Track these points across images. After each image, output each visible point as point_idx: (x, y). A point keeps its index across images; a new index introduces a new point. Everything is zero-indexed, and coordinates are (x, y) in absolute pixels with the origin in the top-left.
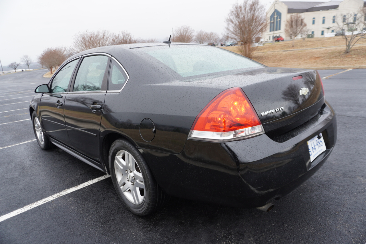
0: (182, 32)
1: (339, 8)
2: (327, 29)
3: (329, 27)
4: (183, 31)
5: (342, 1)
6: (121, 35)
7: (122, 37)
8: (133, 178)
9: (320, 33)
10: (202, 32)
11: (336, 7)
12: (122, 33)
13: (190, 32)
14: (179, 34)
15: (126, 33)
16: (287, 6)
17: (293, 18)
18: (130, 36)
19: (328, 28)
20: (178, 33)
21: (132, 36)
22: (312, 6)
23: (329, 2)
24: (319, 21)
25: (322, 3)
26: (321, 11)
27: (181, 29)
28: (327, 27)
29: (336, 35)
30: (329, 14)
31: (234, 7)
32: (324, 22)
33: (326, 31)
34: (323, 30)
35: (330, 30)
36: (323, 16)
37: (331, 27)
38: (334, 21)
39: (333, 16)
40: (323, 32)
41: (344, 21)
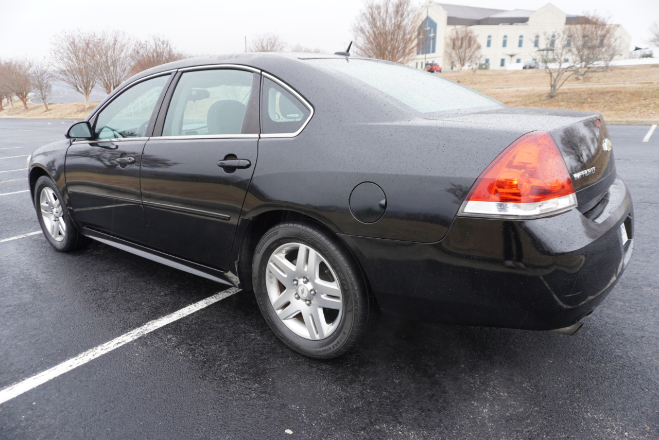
0: (264, 45)
1: (529, 22)
2: (510, 57)
3: (513, 54)
4: (267, 43)
5: (534, 11)
6: (152, 43)
7: (154, 47)
8: (313, 292)
9: (499, 62)
10: (300, 47)
11: (524, 20)
12: (154, 39)
13: (279, 45)
14: (259, 47)
15: (161, 40)
16: (446, 12)
17: (459, 33)
18: (168, 46)
19: (512, 56)
20: (257, 47)
21: (173, 46)
22: (487, 16)
23: (513, 11)
24: (497, 42)
25: (503, 11)
26: (501, 24)
27: (263, 40)
28: (510, 53)
29: (524, 68)
30: (513, 31)
31: (367, 5)
32: (504, 44)
33: (508, 60)
34: (503, 58)
35: (515, 59)
36: (504, 34)
37: (516, 53)
38: (520, 44)
39: (520, 35)
40: (503, 61)
41: (536, 44)
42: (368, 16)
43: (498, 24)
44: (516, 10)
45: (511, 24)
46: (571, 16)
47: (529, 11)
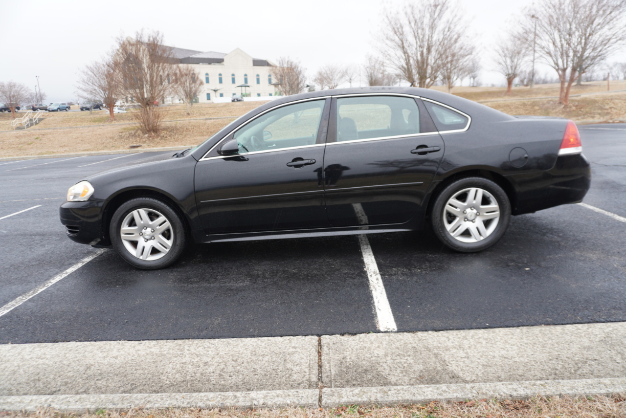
1: (224, 63)
2: (214, 92)
3: (216, 89)
5: (227, 54)
8: (478, 214)
9: (206, 96)
11: (220, 61)
19: (215, 91)
22: (187, 56)
25: (199, 52)
26: (201, 64)
28: (214, 89)
30: (213, 70)
32: (208, 81)
33: (212, 94)
34: (208, 92)
35: (218, 93)
36: (206, 72)
37: (218, 89)
38: (221, 81)
39: (219, 73)
40: (208, 95)
41: (233, 81)
43: (198, 63)
44: (211, 52)
45: (210, 64)
46: (256, 59)
47: (224, 54)
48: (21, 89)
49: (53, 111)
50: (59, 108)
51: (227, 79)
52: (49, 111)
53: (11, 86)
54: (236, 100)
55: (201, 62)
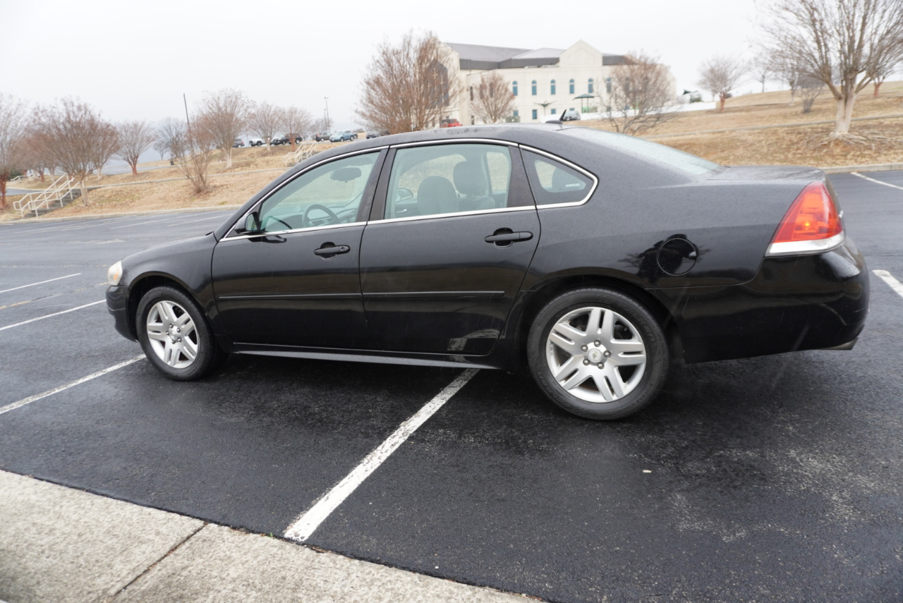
1: (560, 64)
2: (542, 107)
3: (546, 103)
5: (565, 51)
6: (61, 108)
7: (65, 115)
9: (530, 115)
11: (553, 62)
12: (65, 104)
15: (76, 104)
16: (457, 54)
18: (88, 113)
19: (545, 106)
21: (95, 112)
22: (508, 57)
23: (538, 50)
24: (524, 90)
25: (526, 51)
26: (527, 67)
28: (542, 103)
30: (543, 76)
32: (534, 92)
33: (540, 111)
34: (535, 108)
35: (549, 109)
36: (532, 80)
37: (549, 102)
38: (553, 91)
39: (551, 79)
40: (535, 112)
41: (572, 90)
42: (384, 63)
43: (523, 67)
44: (543, 49)
45: (539, 67)
46: (608, 55)
47: (558, 50)
48: (302, 115)
49: (336, 141)
50: (342, 138)
51: (563, 88)
52: (332, 141)
53: (293, 112)
54: (568, 119)
55: (527, 65)
